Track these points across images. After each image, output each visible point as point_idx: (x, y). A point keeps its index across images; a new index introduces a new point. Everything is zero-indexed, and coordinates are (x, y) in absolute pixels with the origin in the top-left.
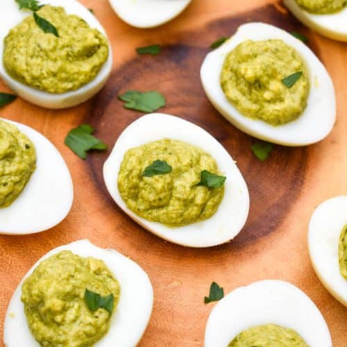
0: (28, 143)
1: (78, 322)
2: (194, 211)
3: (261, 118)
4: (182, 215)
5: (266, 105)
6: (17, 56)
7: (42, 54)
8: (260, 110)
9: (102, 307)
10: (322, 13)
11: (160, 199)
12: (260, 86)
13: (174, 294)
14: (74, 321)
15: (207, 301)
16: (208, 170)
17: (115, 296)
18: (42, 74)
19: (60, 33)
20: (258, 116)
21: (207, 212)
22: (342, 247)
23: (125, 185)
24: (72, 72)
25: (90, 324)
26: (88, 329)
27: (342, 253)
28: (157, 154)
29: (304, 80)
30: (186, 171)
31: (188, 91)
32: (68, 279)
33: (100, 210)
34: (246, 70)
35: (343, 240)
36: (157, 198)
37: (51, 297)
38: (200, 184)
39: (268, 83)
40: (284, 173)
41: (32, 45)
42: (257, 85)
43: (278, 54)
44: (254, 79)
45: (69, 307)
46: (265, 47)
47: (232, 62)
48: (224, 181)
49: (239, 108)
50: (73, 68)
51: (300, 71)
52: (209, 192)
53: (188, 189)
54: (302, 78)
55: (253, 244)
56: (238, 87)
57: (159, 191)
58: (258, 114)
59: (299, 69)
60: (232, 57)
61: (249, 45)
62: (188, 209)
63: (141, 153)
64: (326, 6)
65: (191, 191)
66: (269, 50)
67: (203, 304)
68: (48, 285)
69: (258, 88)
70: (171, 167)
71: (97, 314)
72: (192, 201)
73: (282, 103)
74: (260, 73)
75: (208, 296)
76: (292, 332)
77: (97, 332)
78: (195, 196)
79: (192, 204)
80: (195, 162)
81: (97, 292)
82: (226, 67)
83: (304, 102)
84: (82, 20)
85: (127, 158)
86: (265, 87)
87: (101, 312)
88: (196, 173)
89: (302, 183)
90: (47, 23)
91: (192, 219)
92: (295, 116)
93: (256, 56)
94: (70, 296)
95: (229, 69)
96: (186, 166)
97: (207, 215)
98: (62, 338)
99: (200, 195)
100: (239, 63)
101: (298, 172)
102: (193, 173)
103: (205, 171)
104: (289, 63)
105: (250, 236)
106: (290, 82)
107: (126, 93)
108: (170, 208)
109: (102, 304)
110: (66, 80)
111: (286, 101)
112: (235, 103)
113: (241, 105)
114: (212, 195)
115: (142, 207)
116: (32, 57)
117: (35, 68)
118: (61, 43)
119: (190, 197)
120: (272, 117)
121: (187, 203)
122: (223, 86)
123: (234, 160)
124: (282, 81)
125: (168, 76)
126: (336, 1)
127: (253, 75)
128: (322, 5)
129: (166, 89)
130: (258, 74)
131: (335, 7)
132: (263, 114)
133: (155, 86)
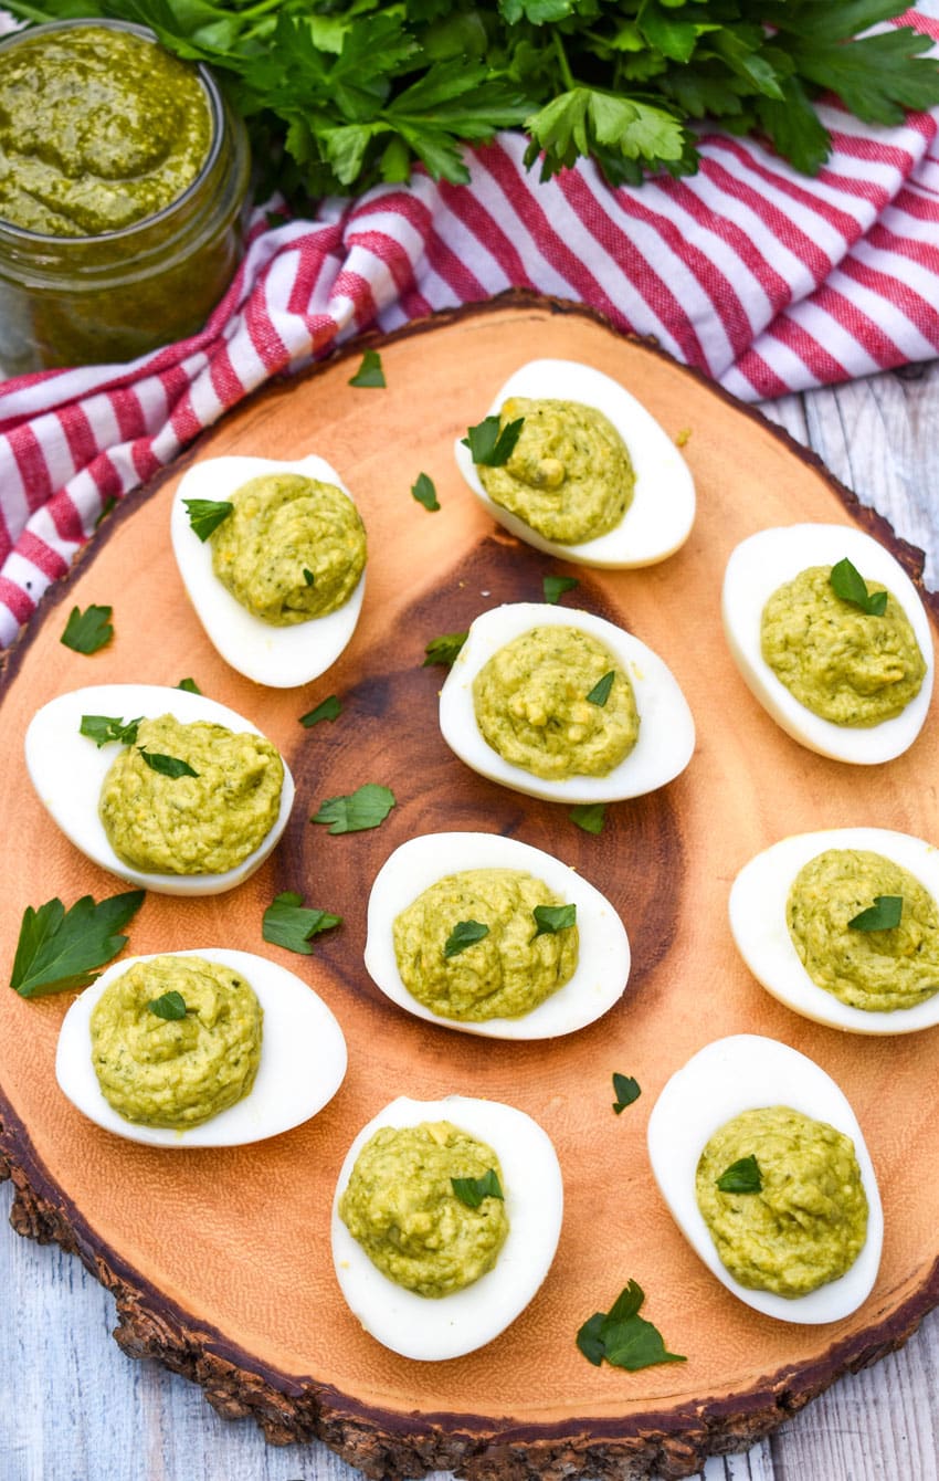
0: (233, 977)
1: (463, 1234)
2: (546, 978)
3: (577, 773)
4: (530, 993)
5: (578, 750)
6: (146, 837)
7: (184, 817)
8: (571, 761)
9: (485, 1196)
10: (591, 539)
11: (488, 983)
12: (558, 725)
13: (561, 1119)
14: (456, 1236)
15: (618, 1109)
16: (542, 904)
17: (495, 1169)
18: (199, 850)
19: (197, 768)
20: (573, 770)
21: (566, 970)
22: (798, 940)
23: (419, 981)
24: (244, 824)
25: (482, 1230)
26: (482, 1239)
27: (801, 947)
28: (453, 912)
29: (621, 684)
30: (510, 921)
31: (422, 761)
32: (417, 1176)
33: (379, 1030)
34: (524, 706)
35: (795, 926)
36: (482, 983)
37: (408, 1214)
38: (539, 933)
39: (569, 713)
40: (642, 842)
41: (163, 809)
42: (553, 724)
43: (564, 656)
44: (545, 719)
45: (439, 1219)
46: (538, 655)
47: (491, 699)
48: (574, 912)
49: (536, 771)
50: (242, 817)
51: (610, 670)
52: (557, 938)
53: (526, 949)
54: (616, 681)
55: (649, 983)
56: (520, 737)
57: (482, 972)
58: (571, 768)
59: (607, 667)
62: (538, 980)
63: (420, 916)
64: (594, 526)
65: (531, 951)
66: (547, 657)
67: (614, 1117)
68: (394, 1196)
69: (556, 729)
70: (486, 927)
71: (483, 1209)
72: (539, 964)
73: (603, 735)
74: (549, 704)
75: (616, 1101)
76: (783, 1110)
77: (497, 1238)
78: (540, 955)
79: (540, 970)
80: (515, 900)
81: (468, 1175)
82: (483, 711)
83: (635, 718)
84: (215, 727)
85: (401, 935)
86: (564, 721)
87: (488, 1204)
88: (526, 917)
89: (679, 845)
90: (167, 759)
91: (547, 992)
92: (630, 745)
93: (528, 676)
94: (433, 1201)
95: (493, 713)
96: (507, 913)
97: (567, 976)
98: (449, 1270)
99: (547, 949)
100: (507, 697)
101: (665, 829)
102: (522, 919)
103: (538, 907)
104: (586, 664)
106: (600, 694)
107: (322, 808)
108: (508, 990)
109: (484, 1191)
110: (240, 842)
111: (607, 729)
112: (525, 765)
113: (537, 765)
114: (564, 940)
115: (462, 1006)
116: (172, 830)
117: (184, 845)
118: (208, 786)
119: (534, 961)
120: (596, 766)
121: (532, 971)
122: (492, 743)
123: (570, 865)
124: (588, 699)
125: (375, 747)
126: (607, 513)
127: (541, 713)
128: (588, 526)
129: (383, 773)
130: (548, 709)
131: (609, 520)
132: (578, 765)
133: (363, 775)
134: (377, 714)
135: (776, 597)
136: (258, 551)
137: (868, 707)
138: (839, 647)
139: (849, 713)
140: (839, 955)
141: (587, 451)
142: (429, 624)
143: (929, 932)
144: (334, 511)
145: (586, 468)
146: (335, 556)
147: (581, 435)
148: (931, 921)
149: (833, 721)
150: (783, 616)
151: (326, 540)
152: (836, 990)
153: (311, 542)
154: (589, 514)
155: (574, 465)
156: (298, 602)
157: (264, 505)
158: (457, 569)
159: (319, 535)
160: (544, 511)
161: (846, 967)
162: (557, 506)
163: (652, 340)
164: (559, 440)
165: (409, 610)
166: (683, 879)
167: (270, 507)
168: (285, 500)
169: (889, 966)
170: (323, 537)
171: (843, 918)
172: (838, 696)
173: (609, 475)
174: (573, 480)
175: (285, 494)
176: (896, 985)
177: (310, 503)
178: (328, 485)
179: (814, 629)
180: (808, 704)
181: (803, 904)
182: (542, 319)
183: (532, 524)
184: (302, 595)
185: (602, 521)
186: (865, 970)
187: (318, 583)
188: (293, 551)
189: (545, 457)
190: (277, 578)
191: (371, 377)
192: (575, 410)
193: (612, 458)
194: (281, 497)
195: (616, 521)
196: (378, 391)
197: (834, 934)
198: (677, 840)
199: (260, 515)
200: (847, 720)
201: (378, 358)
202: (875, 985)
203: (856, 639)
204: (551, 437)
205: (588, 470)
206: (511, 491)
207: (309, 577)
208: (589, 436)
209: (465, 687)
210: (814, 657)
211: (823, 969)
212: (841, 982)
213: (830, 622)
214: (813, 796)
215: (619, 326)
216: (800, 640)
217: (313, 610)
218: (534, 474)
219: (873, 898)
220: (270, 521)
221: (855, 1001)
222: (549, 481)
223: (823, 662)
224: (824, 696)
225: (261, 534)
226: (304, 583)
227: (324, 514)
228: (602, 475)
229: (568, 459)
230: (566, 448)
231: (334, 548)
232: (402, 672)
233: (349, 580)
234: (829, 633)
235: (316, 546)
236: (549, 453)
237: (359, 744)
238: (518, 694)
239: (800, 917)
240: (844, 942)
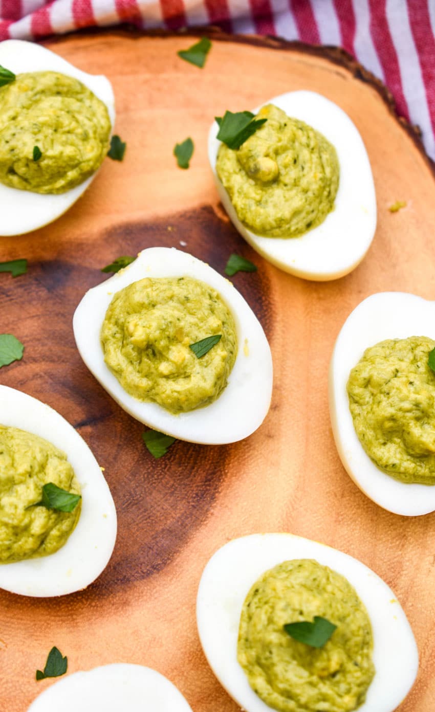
2: (28, 543)
3: (154, 400)
4: (9, 548)
5: (162, 381)
8: (152, 388)
10: (274, 236)
12: (154, 354)
15: (40, 676)
16: (56, 483)
20: (149, 395)
21: (50, 544)
22: (246, 616)
27: (245, 625)
29: (224, 349)
30: (21, 482)
34: (136, 325)
35: (249, 605)
38: (40, 504)
39: (168, 349)
40: (186, 481)
42: (150, 351)
43: (189, 305)
44: (145, 343)
46: (168, 294)
47: (117, 311)
49: (122, 381)
51: (220, 333)
52: (54, 516)
53: (20, 510)
54: (221, 344)
55: (124, 590)
56: (124, 350)
58: (150, 393)
59: (219, 330)
60: (119, 303)
61: (146, 287)
62: (19, 540)
64: (279, 227)
65: (24, 515)
66: (175, 298)
67: (33, 681)
69: (151, 356)
72: (27, 528)
73: (187, 380)
74: (155, 334)
75: (42, 669)
78: (31, 522)
79: (25, 534)
80: (37, 469)
82: (109, 318)
83: (221, 382)
86: (161, 354)
88: (36, 486)
91: (25, 554)
92: (206, 400)
93: (154, 306)
95: (113, 321)
96: (23, 475)
97: (48, 550)
99: (40, 520)
100: (128, 313)
101: (210, 480)
102: (32, 486)
103: (51, 484)
104: (202, 320)
105: (120, 577)
106: (202, 349)
111: (192, 378)
112: (117, 373)
113: (125, 378)
114: (59, 520)
119: (23, 524)
120: (169, 401)
121: (19, 531)
122: (104, 344)
123: (101, 466)
124: (191, 346)
125: (33, 311)
126: (295, 221)
127: (143, 337)
128: (274, 224)
129: (26, 332)
130: (151, 337)
131: (293, 229)
132: (157, 394)
133: (11, 326)
134: (50, 289)
135: (382, 345)
136: (14, 118)
137: (408, 465)
138: (407, 405)
139: (391, 462)
140: (267, 647)
141: (303, 168)
142: (129, 245)
143: (350, 666)
144: (90, 120)
145: (295, 180)
146: (69, 151)
147: (305, 154)
148: (359, 659)
149: (376, 462)
150: (378, 360)
151: (69, 136)
152: (251, 673)
153: (56, 131)
154: (279, 215)
155: (287, 174)
156: (22, 170)
157: (39, 88)
158: (173, 217)
159: (67, 129)
160: (246, 196)
161: (266, 659)
162: (258, 198)
163: (416, 130)
164: (285, 149)
165: (120, 227)
166: (200, 525)
167: (43, 92)
168: (58, 93)
169: (301, 677)
170: (69, 132)
171: (284, 618)
172: (389, 445)
173: (310, 194)
174: (281, 185)
175: (60, 89)
176: (297, 695)
177: (74, 105)
178: (100, 102)
179: (396, 382)
180: (362, 437)
181: (264, 591)
182: (344, 77)
183: (234, 202)
184: (27, 165)
185: (287, 226)
186: (279, 669)
187: (44, 163)
188: (37, 129)
189: (267, 156)
190: (13, 143)
191: (196, 57)
192: (311, 134)
193: (320, 183)
194: (55, 89)
195: (298, 233)
196: (195, 68)
197: (271, 627)
198: (214, 494)
199: (30, 93)
200: (386, 466)
201: (209, 46)
202: (281, 686)
203: (424, 405)
204: (280, 144)
205: (296, 183)
206: (231, 171)
207: (38, 154)
208: (311, 158)
209: (109, 294)
210: (384, 404)
211: (249, 650)
212: (257, 669)
213: (411, 383)
214: (338, 514)
215: (398, 109)
216: (380, 385)
217: (34, 182)
218: (252, 165)
219: (316, 614)
220: (37, 102)
221: (260, 691)
222: (260, 175)
223: (390, 411)
224: (377, 439)
225: (23, 107)
226: (31, 156)
227: (80, 118)
228: (305, 191)
229: (286, 167)
230: (287, 157)
231: (72, 144)
232: (86, 268)
233: (72, 174)
234: (405, 391)
235: (58, 135)
236: (272, 154)
237: (23, 303)
238: (138, 315)
239: (256, 600)
240: (275, 638)
